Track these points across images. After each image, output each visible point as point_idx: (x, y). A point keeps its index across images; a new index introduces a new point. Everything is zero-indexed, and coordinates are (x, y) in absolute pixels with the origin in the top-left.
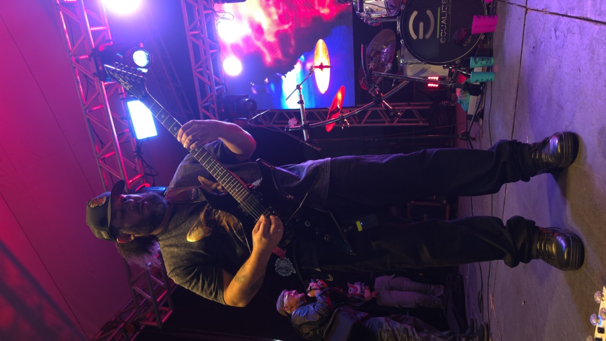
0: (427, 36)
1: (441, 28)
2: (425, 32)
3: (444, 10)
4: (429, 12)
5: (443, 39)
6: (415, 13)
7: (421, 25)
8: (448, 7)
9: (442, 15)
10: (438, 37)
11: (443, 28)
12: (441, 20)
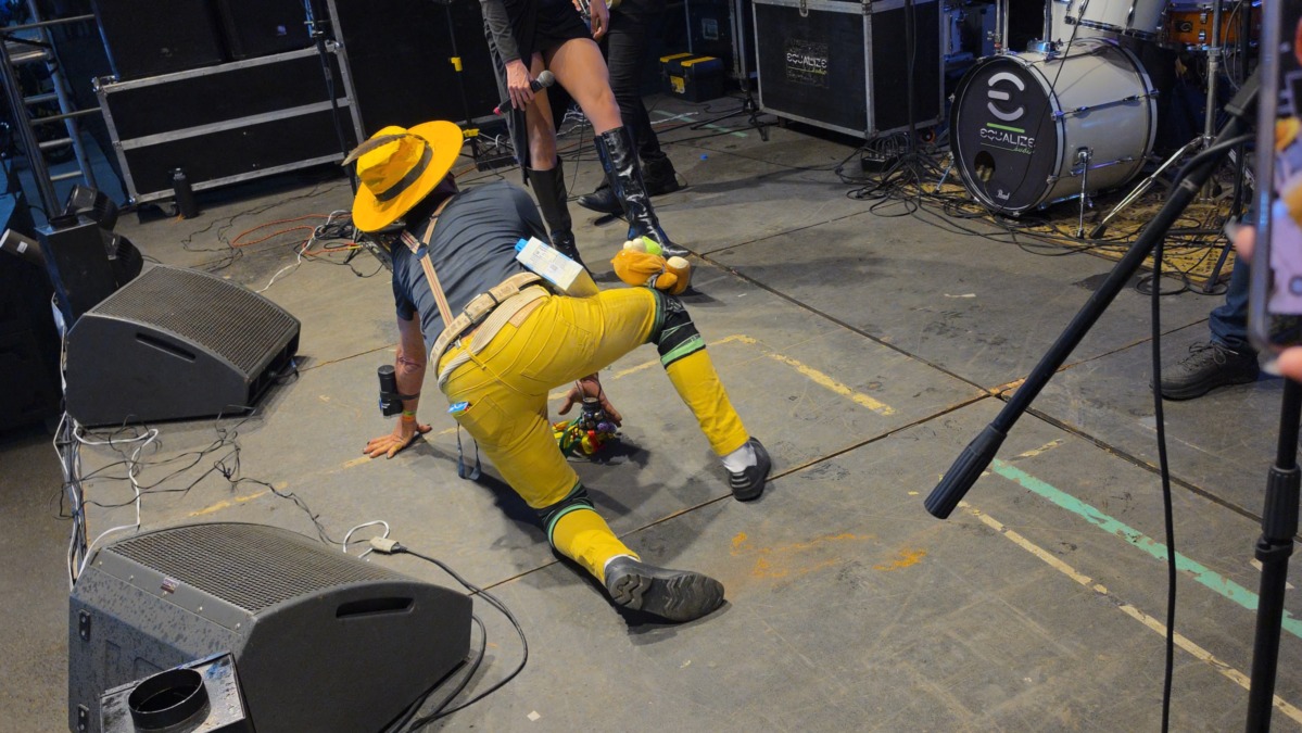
0: (991, 106)
1: (999, 130)
2: (998, 103)
3: (1022, 140)
4: (1020, 112)
5: (986, 134)
6: (1021, 86)
7: (1005, 96)
8: (1024, 148)
9: (1015, 135)
10: (989, 125)
11: (998, 136)
12: (1009, 132)
